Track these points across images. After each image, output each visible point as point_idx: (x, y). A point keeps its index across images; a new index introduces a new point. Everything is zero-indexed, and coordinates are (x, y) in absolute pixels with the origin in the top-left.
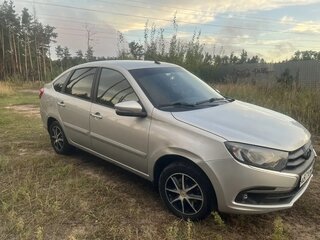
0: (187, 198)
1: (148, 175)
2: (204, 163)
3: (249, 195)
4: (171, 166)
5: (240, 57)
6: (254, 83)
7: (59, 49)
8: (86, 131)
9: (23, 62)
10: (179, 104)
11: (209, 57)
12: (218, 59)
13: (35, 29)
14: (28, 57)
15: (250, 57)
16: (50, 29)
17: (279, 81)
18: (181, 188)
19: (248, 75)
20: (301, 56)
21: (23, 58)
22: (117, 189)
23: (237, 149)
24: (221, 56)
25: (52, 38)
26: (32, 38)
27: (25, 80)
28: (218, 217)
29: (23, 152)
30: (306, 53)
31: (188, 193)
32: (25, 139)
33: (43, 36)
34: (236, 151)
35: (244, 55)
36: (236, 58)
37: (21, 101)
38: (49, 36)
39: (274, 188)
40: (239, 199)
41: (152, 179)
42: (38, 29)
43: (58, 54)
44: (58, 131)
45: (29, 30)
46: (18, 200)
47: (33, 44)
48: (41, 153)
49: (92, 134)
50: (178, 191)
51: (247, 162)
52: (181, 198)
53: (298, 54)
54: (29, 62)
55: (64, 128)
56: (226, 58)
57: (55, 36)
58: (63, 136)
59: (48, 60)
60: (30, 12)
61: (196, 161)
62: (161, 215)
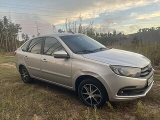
0: (93, 96)
1: (73, 88)
2: (100, 77)
3: (124, 91)
4: (84, 81)
5: (113, 34)
6: (121, 44)
7: (23, 35)
8: (39, 69)
9: (5, 43)
10: (85, 51)
11: (98, 34)
12: (102, 35)
13: (10, 26)
14: (7, 40)
15: (117, 33)
16: (18, 26)
17: (133, 42)
18: (90, 92)
19: (118, 41)
20: (141, 31)
21: (5, 41)
22: (57, 96)
23: (116, 69)
24: (104, 33)
25: (19, 30)
26: (9, 30)
27: (6, 51)
28: (109, 105)
29: (7, 84)
30: (144, 30)
31: (93, 94)
32: (8, 78)
33: (14, 29)
34: (115, 70)
35: (115, 32)
36: (111, 34)
37: (4, 61)
38: (18, 29)
39: (135, 87)
40: (119, 94)
41: (74, 89)
42: (12, 26)
43: (23, 38)
44: (25, 71)
45: (7, 26)
46: (6, 106)
47: (9, 34)
48: (16, 83)
49: (42, 70)
50: (88, 94)
51: (121, 74)
52: (90, 97)
53: (140, 30)
54: (8, 43)
55: (28, 69)
56: (106, 34)
57: (21, 29)
58: (27, 73)
59: (18, 41)
60: (7, 18)
61: (96, 76)
62: (80, 107)
